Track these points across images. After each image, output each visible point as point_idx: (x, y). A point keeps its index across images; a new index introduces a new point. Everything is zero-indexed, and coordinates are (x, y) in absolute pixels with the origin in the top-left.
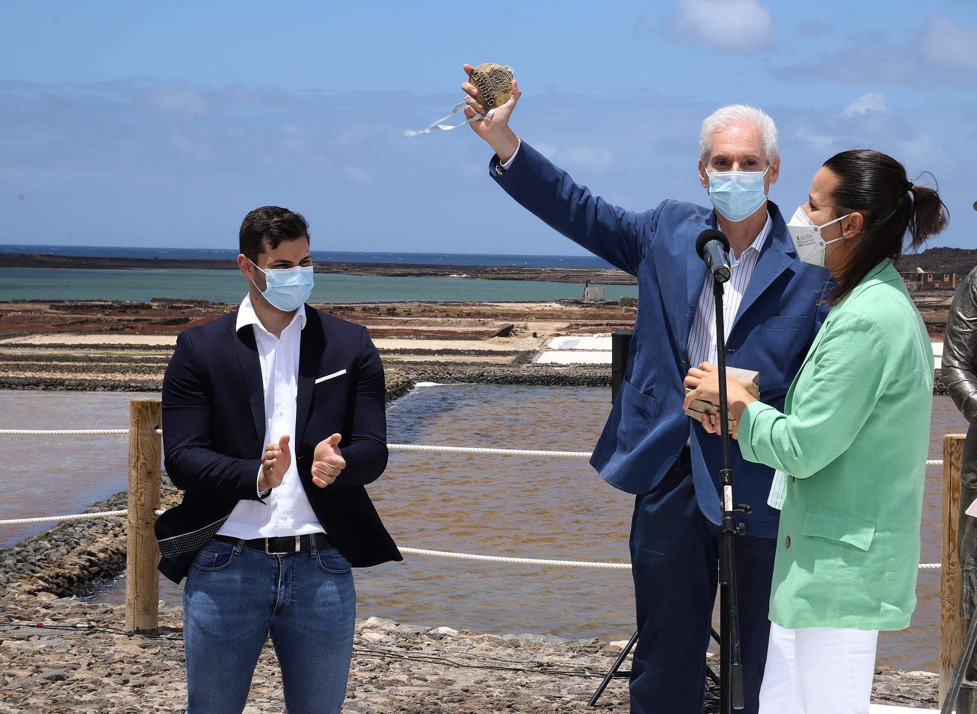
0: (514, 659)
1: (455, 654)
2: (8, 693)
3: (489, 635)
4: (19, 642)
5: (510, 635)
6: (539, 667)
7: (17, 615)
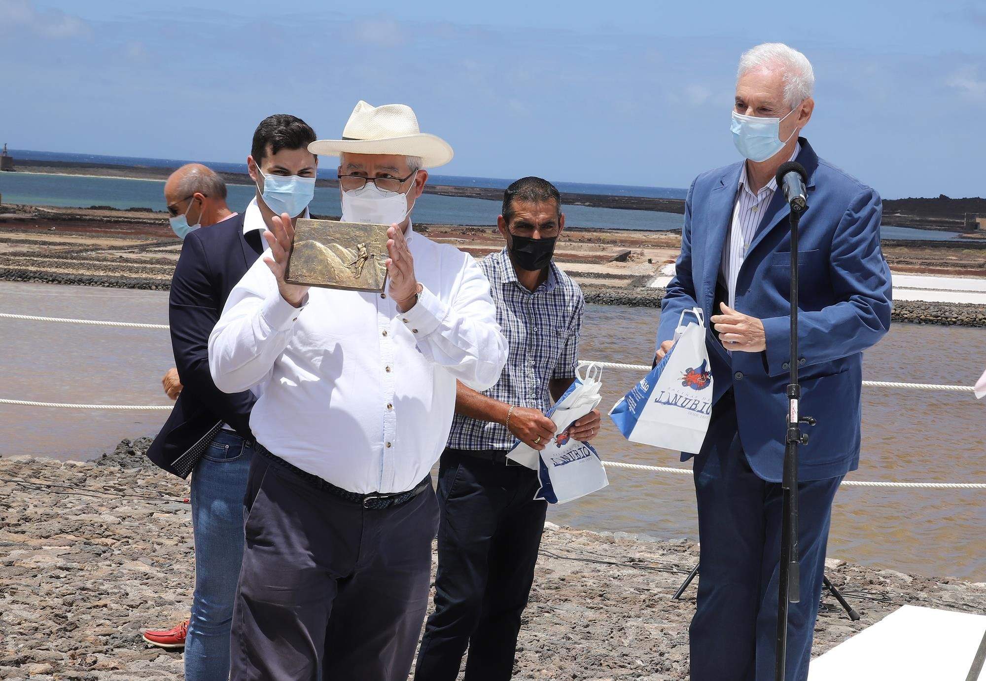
0: (608, 553)
1: (555, 547)
2: (156, 559)
3: (588, 531)
4: (167, 515)
5: (606, 532)
6: (631, 562)
7: (167, 492)
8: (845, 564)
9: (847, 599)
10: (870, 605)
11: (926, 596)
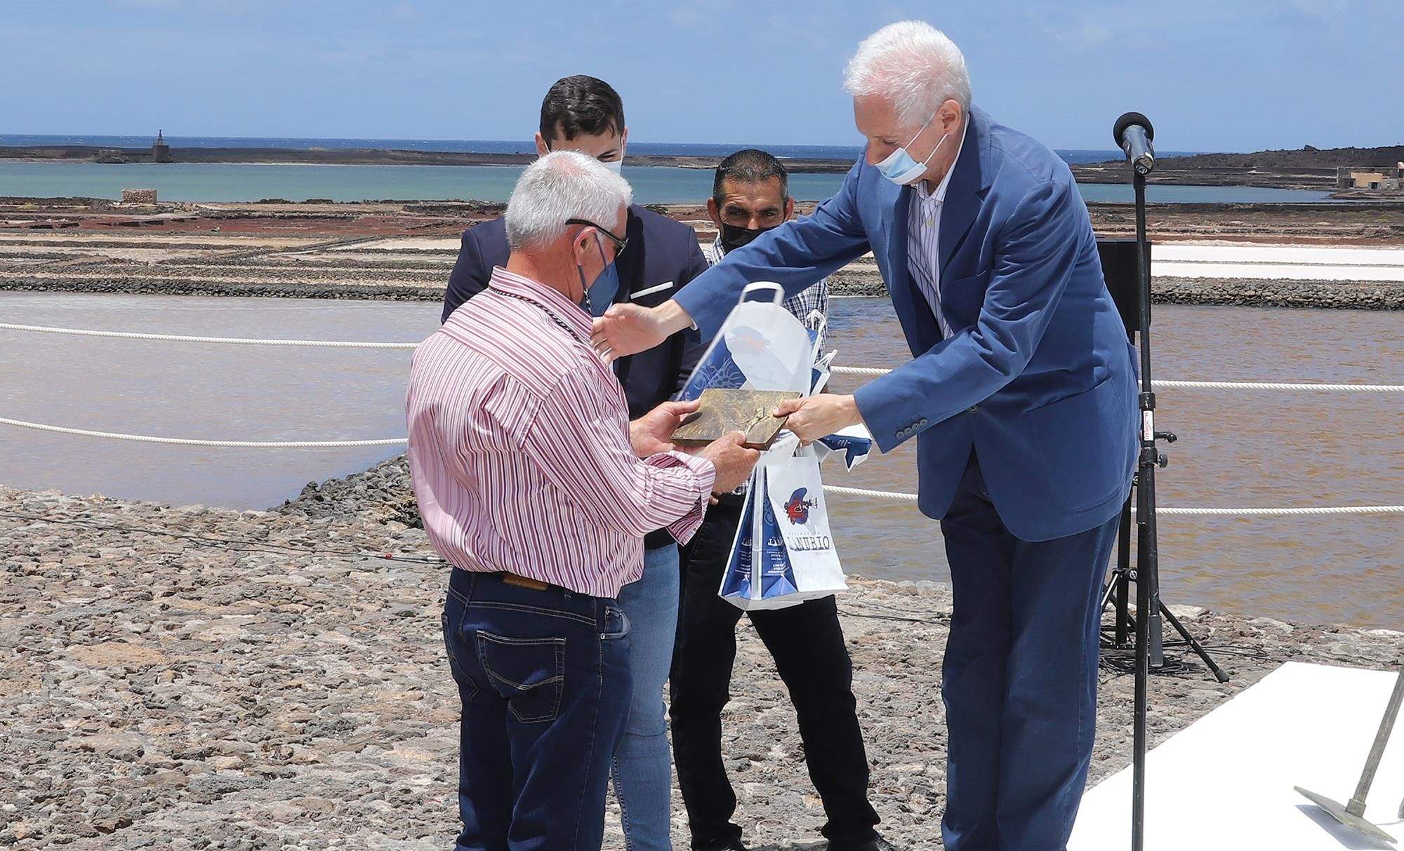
0: (911, 608)
1: (844, 601)
2: (356, 628)
3: (883, 581)
4: (367, 574)
5: (906, 582)
6: (939, 618)
7: (365, 545)
8: (1207, 612)
9: (1212, 656)
10: (1242, 662)
11: (1311, 649)
